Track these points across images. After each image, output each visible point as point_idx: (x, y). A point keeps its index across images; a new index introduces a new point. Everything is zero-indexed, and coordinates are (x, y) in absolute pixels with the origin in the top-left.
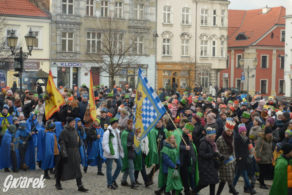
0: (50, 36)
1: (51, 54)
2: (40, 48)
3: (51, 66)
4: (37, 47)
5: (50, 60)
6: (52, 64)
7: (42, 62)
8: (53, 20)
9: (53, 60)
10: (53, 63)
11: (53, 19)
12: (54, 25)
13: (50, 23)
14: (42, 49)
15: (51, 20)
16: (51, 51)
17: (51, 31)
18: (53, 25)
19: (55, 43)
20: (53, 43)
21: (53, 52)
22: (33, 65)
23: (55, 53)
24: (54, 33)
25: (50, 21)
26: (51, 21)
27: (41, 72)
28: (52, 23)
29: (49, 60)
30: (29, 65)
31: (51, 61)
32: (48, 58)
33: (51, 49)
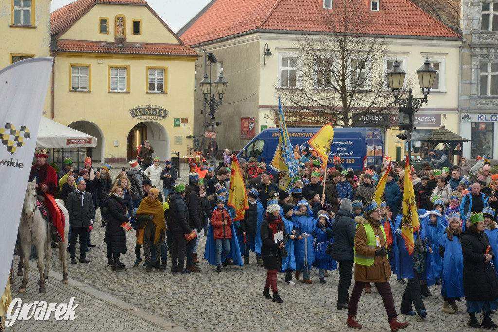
0: (460, 68)
1: (460, 100)
2: (442, 91)
3: (460, 121)
4: (437, 88)
5: (459, 110)
6: (462, 117)
7: (445, 115)
8: (465, 42)
9: (463, 112)
10: (463, 115)
11: (465, 40)
12: (467, 51)
13: (460, 48)
14: (446, 93)
15: (462, 41)
16: (461, 96)
17: (462, 61)
18: (464, 50)
19: (468, 82)
20: (464, 82)
21: (464, 97)
22: (429, 119)
23: (468, 98)
24: (465, 65)
25: (459, 43)
26: (462, 44)
27: (443, 131)
28: (463, 48)
29: (457, 110)
30: (423, 119)
31: (461, 113)
32: (456, 108)
33: (461, 92)
